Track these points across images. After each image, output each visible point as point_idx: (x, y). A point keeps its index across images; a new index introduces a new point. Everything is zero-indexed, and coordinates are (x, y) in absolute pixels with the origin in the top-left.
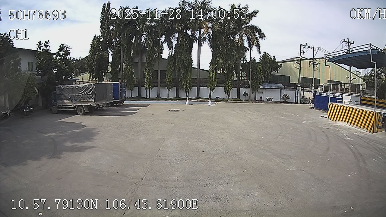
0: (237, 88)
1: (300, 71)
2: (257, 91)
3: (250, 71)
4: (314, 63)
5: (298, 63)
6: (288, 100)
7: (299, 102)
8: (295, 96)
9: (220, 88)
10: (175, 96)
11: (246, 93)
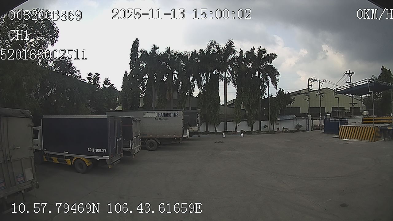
0: (258, 122)
1: (309, 102)
2: (275, 123)
3: (269, 106)
4: (320, 93)
5: (308, 96)
6: (301, 129)
7: (310, 130)
8: (306, 124)
9: (244, 122)
10: (205, 131)
11: (266, 125)
